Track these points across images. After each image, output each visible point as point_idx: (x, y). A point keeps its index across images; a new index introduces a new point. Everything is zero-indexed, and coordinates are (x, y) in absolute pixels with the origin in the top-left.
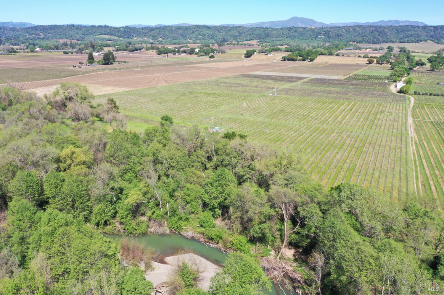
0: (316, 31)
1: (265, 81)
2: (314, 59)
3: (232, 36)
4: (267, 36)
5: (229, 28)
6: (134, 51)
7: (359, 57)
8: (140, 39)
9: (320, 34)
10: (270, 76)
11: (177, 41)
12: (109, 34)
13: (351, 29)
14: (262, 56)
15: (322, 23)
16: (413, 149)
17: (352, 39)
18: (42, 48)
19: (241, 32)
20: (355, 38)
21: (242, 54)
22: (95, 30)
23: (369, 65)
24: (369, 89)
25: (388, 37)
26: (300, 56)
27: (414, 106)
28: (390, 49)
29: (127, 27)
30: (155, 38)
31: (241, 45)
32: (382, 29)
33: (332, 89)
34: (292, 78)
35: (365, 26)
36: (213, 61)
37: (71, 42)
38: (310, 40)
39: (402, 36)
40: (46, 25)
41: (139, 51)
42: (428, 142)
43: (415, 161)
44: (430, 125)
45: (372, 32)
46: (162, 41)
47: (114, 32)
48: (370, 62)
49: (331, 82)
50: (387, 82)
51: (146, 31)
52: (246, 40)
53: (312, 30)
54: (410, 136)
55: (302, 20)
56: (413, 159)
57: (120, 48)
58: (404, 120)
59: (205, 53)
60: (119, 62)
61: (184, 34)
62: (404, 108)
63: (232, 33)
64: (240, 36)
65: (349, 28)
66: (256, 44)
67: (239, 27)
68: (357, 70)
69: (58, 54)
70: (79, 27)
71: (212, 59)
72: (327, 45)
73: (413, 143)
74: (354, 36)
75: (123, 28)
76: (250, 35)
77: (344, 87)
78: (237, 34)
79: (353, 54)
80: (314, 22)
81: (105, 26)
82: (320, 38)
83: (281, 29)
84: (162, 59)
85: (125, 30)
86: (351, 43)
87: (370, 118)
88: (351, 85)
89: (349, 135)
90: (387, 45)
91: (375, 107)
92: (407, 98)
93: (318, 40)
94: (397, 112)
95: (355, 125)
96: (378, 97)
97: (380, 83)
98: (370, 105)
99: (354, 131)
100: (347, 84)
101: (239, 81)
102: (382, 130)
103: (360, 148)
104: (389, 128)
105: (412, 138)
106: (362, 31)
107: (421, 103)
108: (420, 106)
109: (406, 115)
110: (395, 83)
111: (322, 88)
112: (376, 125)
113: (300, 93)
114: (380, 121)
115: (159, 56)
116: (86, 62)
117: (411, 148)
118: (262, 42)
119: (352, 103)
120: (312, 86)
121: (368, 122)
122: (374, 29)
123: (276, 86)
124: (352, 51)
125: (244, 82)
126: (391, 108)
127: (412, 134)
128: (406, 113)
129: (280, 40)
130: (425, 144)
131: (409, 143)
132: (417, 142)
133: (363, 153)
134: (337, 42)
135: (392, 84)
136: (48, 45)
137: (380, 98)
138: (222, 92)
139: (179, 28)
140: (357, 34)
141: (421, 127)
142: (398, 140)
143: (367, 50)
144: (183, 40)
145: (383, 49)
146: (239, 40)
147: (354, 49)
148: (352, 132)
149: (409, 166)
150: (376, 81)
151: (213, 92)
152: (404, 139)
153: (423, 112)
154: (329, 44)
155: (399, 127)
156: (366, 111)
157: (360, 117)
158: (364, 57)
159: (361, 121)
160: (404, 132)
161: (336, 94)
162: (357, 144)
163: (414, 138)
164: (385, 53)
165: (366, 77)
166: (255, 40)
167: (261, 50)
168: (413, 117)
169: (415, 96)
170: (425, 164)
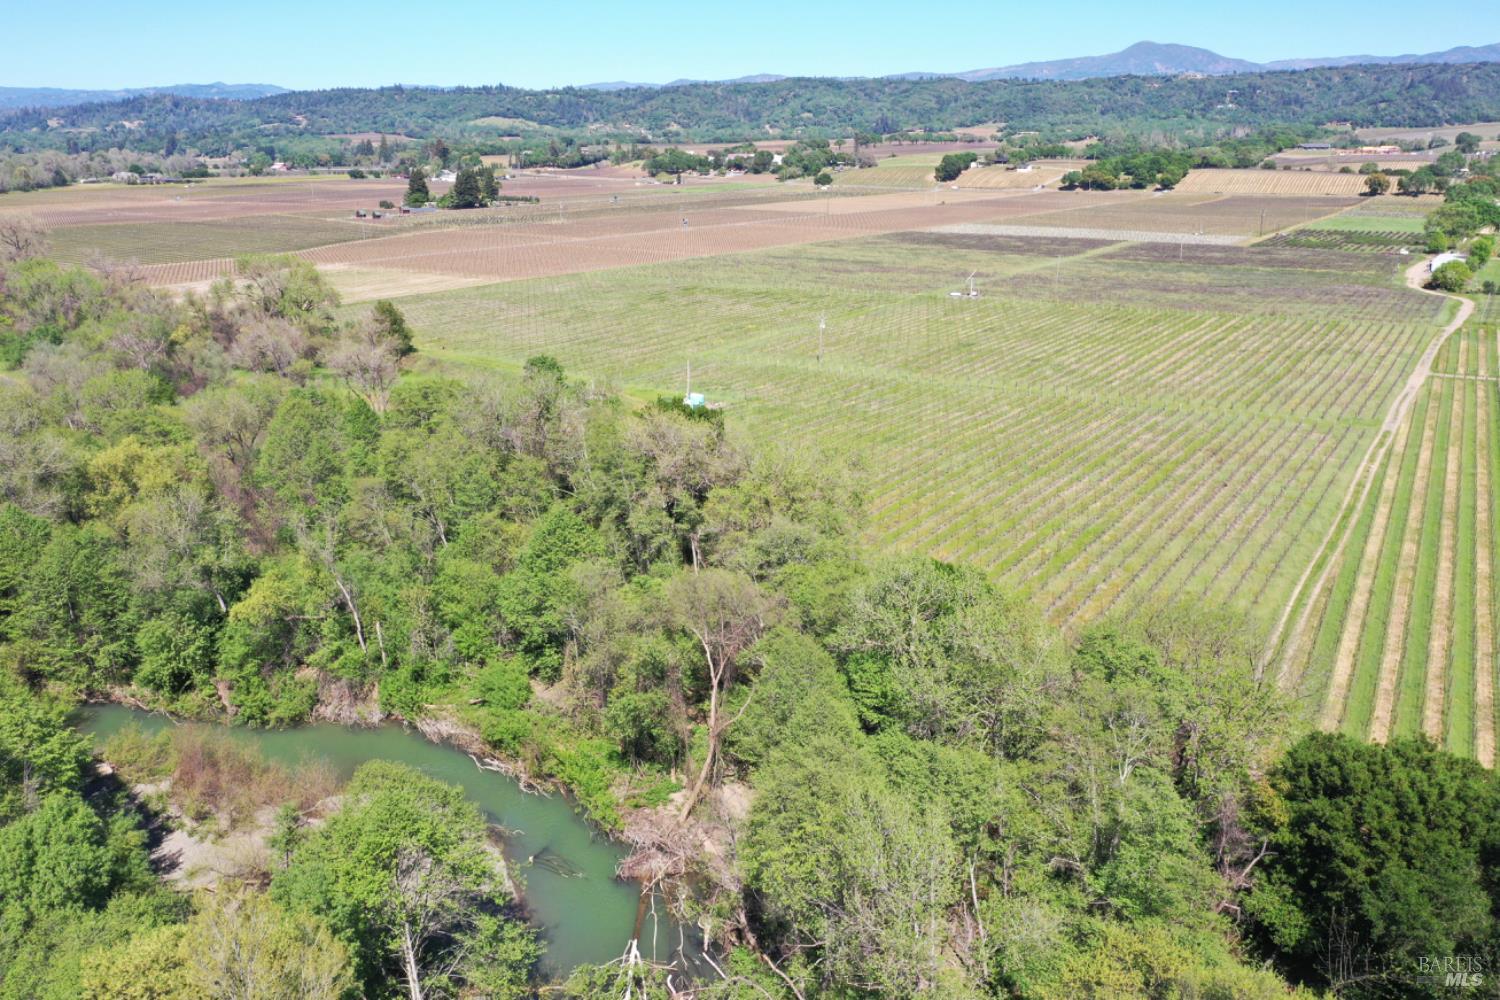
0: (1209, 87)
1: (964, 251)
2: (1177, 182)
3: (913, 111)
4: (1035, 107)
5: (904, 87)
6: (578, 165)
7: (1345, 171)
8: (609, 128)
9: (1220, 96)
10: (990, 237)
11: (725, 133)
12: (510, 113)
13: (1336, 79)
14: (998, 176)
15: (1240, 62)
16: (1367, 471)
17: (1336, 111)
18: (294, 163)
19: (945, 96)
20: (1348, 109)
21: (926, 170)
22: (466, 102)
23: (1371, 199)
24: (1323, 275)
25: (1469, 103)
26: (1128, 174)
27: (1458, 331)
28: (1466, 143)
29: (569, 90)
30: (656, 122)
31: (940, 139)
32: (1448, 76)
33: (1189, 277)
34: (1065, 242)
35: (1390, 65)
36: (825, 194)
37: (384, 142)
38: (1183, 118)
40: (315, 89)
41: (592, 166)
42: (1440, 450)
43: (1351, 509)
44: (1481, 394)
45: (1412, 85)
46: (677, 134)
47: (525, 108)
48: (1375, 189)
49: (1198, 256)
50: (1404, 252)
51: (631, 102)
52: (962, 125)
53: (1196, 86)
54: (1384, 428)
55: (1171, 52)
56: (1344, 506)
57: (533, 159)
58: (1391, 379)
59: (806, 169)
60: (508, 199)
61: (753, 109)
62: (1416, 337)
63: (914, 101)
64: (940, 110)
65: (1328, 74)
66: (993, 138)
67: (942, 80)
68: (1317, 215)
69: (336, 179)
70: (417, 95)
71: (825, 188)
72: (1240, 133)
73: (1383, 451)
74: (1344, 103)
75: (556, 92)
76: (976, 105)
77: (1234, 271)
78: (933, 104)
79: (1324, 162)
80: (1213, 58)
81: (501, 88)
82: (1221, 112)
83: (1086, 83)
84: (661, 187)
85: (561, 101)
86: (1330, 126)
87: (1268, 370)
88: (1264, 263)
89: (1157, 423)
90: (1460, 129)
91: (1309, 334)
92: (1448, 304)
93: (1212, 120)
94: (1383, 350)
95: (1199, 393)
96: (1340, 300)
97: (1377, 258)
98: (1295, 327)
99: (1184, 411)
100: (1253, 261)
101: (871, 255)
102: (1287, 408)
103: (1169, 466)
104: (1317, 403)
105: (1385, 436)
106: (1374, 83)
107: (1490, 320)
108: (1481, 332)
109: (1412, 360)
110: (1430, 257)
111: (1154, 275)
112: (1278, 393)
113: (1063, 289)
114: (1301, 380)
115: (652, 180)
116: (400, 203)
117: (1361, 469)
118: (1014, 130)
119: (1233, 322)
120: (1123, 266)
121: (1251, 384)
122: (1418, 77)
123: (990, 270)
124: (1327, 154)
125: (886, 258)
126: (1368, 336)
127: (1396, 421)
128: (1417, 353)
129: (1077, 123)
130: (1425, 455)
131: (1365, 452)
132: (1399, 448)
133: (1170, 483)
134: (1280, 124)
135: (1421, 259)
136: (311, 151)
137: (1344, 306)
138: (794, 287)
139: (737, 88)
140: (1355, 94)
141: (1444, 400)
142: (1329, 442)
143: (1379, 149)
144: (746, 130)
145: (1443, 143)
146: (936, 125)
147: (1334, 146)
148: (1173, 413)
149: (1316, 524)
150: (1367, 249)
151: (763, 287)
152: (1352, 437)
153: (1482, 350)
154: (1248, 131)
155: (1360, 399)
156: (1268, 347)
157: (1233, 365)
158: (1361, 172)
159: (1230, 378)
160: (1367, 414)
161: (1189, 294)
162: (1163, 455)
163: (1397, 434)
164: (1444, 158)
165: (1338, 237)
166: (990, 123)
167: (999, 156)
168: (1435, 367)
169: (1485, 299)
170: (1380, 520)
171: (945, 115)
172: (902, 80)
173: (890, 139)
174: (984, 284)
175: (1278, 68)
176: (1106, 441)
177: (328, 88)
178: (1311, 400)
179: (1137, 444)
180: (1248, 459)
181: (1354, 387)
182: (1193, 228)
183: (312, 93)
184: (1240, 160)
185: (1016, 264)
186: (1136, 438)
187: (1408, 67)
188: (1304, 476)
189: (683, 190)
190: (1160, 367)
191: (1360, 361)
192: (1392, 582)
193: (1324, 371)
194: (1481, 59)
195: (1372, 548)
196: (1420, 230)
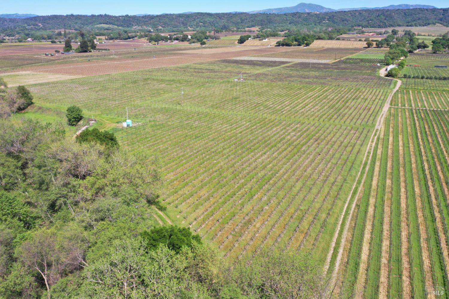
0: (321, 16)
1: (242, 66)
2: (311, 44)
3: (233, 23)
4: (270, 22)
5: (231, 15)
6: (127, 39)
7: (360, 40)
8: (140, 28)
9: (324, 19)
10: (252, 61)
11: (176, 29)
12: (108, 23)
13: (357, 14)
14: (257, 42)
15: (330, 9)
16: (371, 146)
17: (357, 23)
18: (35, 38)
19: (243, 18)
20: (361, 23)
21: (235, 40)
22: (94, 19)
23: (368, 49)
24: (355, 72)
25: (395, 21)
26: (296, 41)
27: (397, 91)
28: (394, 32)
29: (127, 16)
30: (155, 26)
31: (241, 31)
32: (389, 13)
33: (313, 73)
35: (372, 10)
36: (204, 48)
37: (65, 32)
38: (314, 25)
39: (409, 19)
40: (45, 15)
41: (131, 39)
42: (396, 137)
43: (366, 164)
44: (407, 113)
45: (378, 16)
46: (161, 29)
47: (113, 21)
48: (369, 46)
50: (379, 65)
51: (147, 20)
52: (248, 27)
53: (317, 16)
54: (376, 128)
55: (310, 6)
56: (363, 162)
57: (113, 37)
58: (377, 108)
59: (198, 40)
60: (99, 49)
61: (185, 22)
62: (384, 93)
63: (234, 19)
64: (241, 22)
65: (355, 12)
66: (257, 31)
67: (242, 13)
68: (352, 53)
69: (47, 43)
70: (79, 17)
71: (204, 46)
72: (330, 29)
73: (376, 137)
74: (359, 21)
75: (123, 16)
76: (252, 21)
77: (327, 71)
78: (239, 21)
79: (354, 38)
80: (322, 8)
81: (106, 15)
82: (324, 23)
83: (285, 14)
84: (151, 46)
85: (124, 19)
86: (355, 28)
87: (337, 106)
88: (336, 69)
89: (297, 128)
90: (392, 29)
91: (350, 93)
92: (393, 81)
93: (322, 25)
94: (374, 98)
95: (313, 115)
96: (360, 81)
97: (371, 67)
98: (345, 90)
99: (307, 123)
100: (333, 68)
101: (211, 67)
102: (343, 121)
103: (299, 146)
104: (353, 118)
105: (376, 131)
106: (368, 15)
107: (407, 87)
108: (405, 91)
109: (384, 101)
110: (386, 66)
111: (301, 73)
112: (340, 115)
113: (272, 78)
114: (347, 110)
115: (149, 43)
116: (62, 51)
117: (369, 146)
118: (263, 29)
119: (326, 89)
120: (292, 70)
121: (330, 112)
122: (380, 13)
123: (249, 72)
124: (355, 36)
125: (216, 68)
126: (369, 93)
127: (380, 125)
128: (385, 99)
129: (282, 26)
130: (391, 139)
131: (370, 138)
132: (382, 136)
133: (299, 154)
134: (341, 27)
135: (384, 67)
136: (42, 35)
137: (361, 83)
138: (182, 78)
139: (180, 16)
140: (362, 18)
141: (395, 116)
142: (357, 134)
143: (370, 34)
144: (182, 28)
145: (388, 32)
146: (241, 27)
147: (357, 33)
148: (303, 123)
149: (353, 172)
150: (368, 64)
151: (172, 78)
152: (365, 132)
153: (406, 97)
154: (332, 29)
155: (367, 117)
156: (337, 97)
157: (325, 104)
158: (365, 41)
159: (324, 109)
160: (370, 122)
161: (312, 79)
162: (298, 142)
163: (380, 130)
164: (388, 37)
165: (359, 60)
166: (257, 27)
167: (258, 36)
168: (391, 104)
169: (404, 79)
170: (377, 169)
171: (243, 24)
172: (230, 13)
173: (226, 31)
174: (246, 76)
175: (341, 10)
176: (278, 136)
177: (50, 15)
178: (351, 118)
179: (289, 137)
180: (328, 143)
181: (366, 111)
182: (314, 58)
183: (44, 16)
184: (330, 37)
185: (258, 70)
186: (289, 134)
187: (377, 10)
188: (349, 149)
189: (158, 47)
190: (300, 106)
191: (367, 102)
192: (383, 201)
193: (355, 106)
194: (397, 8)
195: (374, 183)
196: (383, 58)
